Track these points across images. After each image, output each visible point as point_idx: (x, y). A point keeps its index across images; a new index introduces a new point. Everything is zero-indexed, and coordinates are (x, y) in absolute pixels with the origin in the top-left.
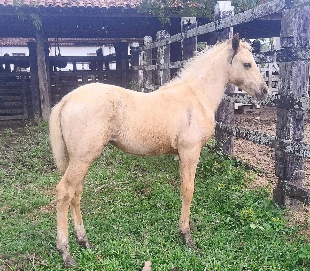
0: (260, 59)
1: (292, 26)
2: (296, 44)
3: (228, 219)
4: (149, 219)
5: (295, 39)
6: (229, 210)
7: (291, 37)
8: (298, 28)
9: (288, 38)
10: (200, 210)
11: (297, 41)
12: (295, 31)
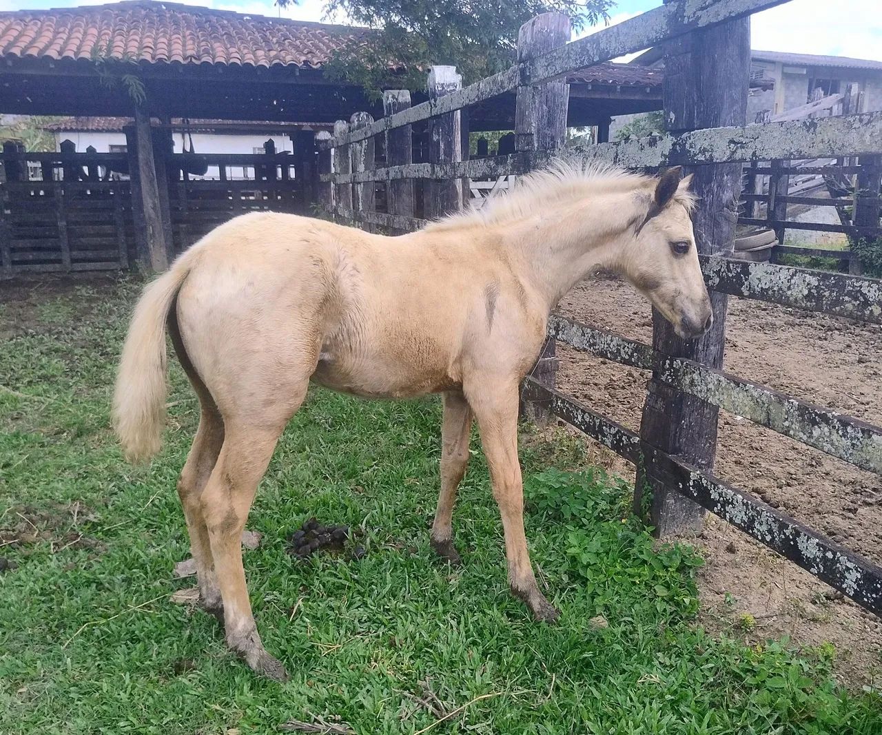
0: (491, 168)
1: (529, 116)
2: (536, 145)
3: (430, 440)
4: (297, 443)
5: (535, 137)
6: (434, 425)
7: (528, 134)
8: (540, 120)
9: (524, 134)
10: (390, 425)
11: (538, 140)
12: (534, 125)
